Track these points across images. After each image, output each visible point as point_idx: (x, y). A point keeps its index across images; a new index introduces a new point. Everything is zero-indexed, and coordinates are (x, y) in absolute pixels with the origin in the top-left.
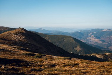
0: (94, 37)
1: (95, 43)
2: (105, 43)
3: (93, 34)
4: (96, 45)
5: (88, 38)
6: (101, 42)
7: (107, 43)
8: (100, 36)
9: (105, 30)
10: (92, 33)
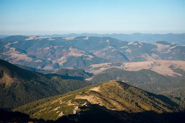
0: (16, 50)
1: (20, 61)
2: (37, 61)
3: (12, 46)
4: (23, 64)
5: (4, 54)
6: (31, 59)
7: (41, 60)
8: (26, 49)
9: (31, 38)
10: (9, 44)
